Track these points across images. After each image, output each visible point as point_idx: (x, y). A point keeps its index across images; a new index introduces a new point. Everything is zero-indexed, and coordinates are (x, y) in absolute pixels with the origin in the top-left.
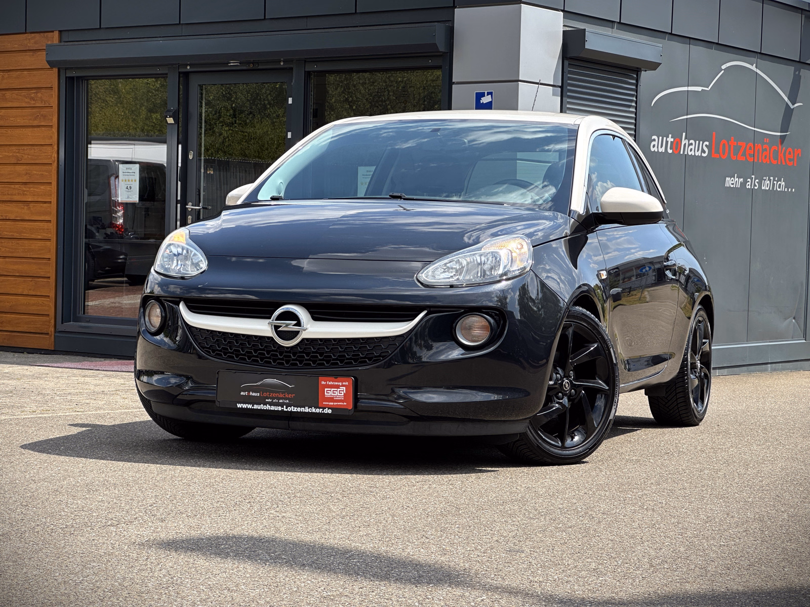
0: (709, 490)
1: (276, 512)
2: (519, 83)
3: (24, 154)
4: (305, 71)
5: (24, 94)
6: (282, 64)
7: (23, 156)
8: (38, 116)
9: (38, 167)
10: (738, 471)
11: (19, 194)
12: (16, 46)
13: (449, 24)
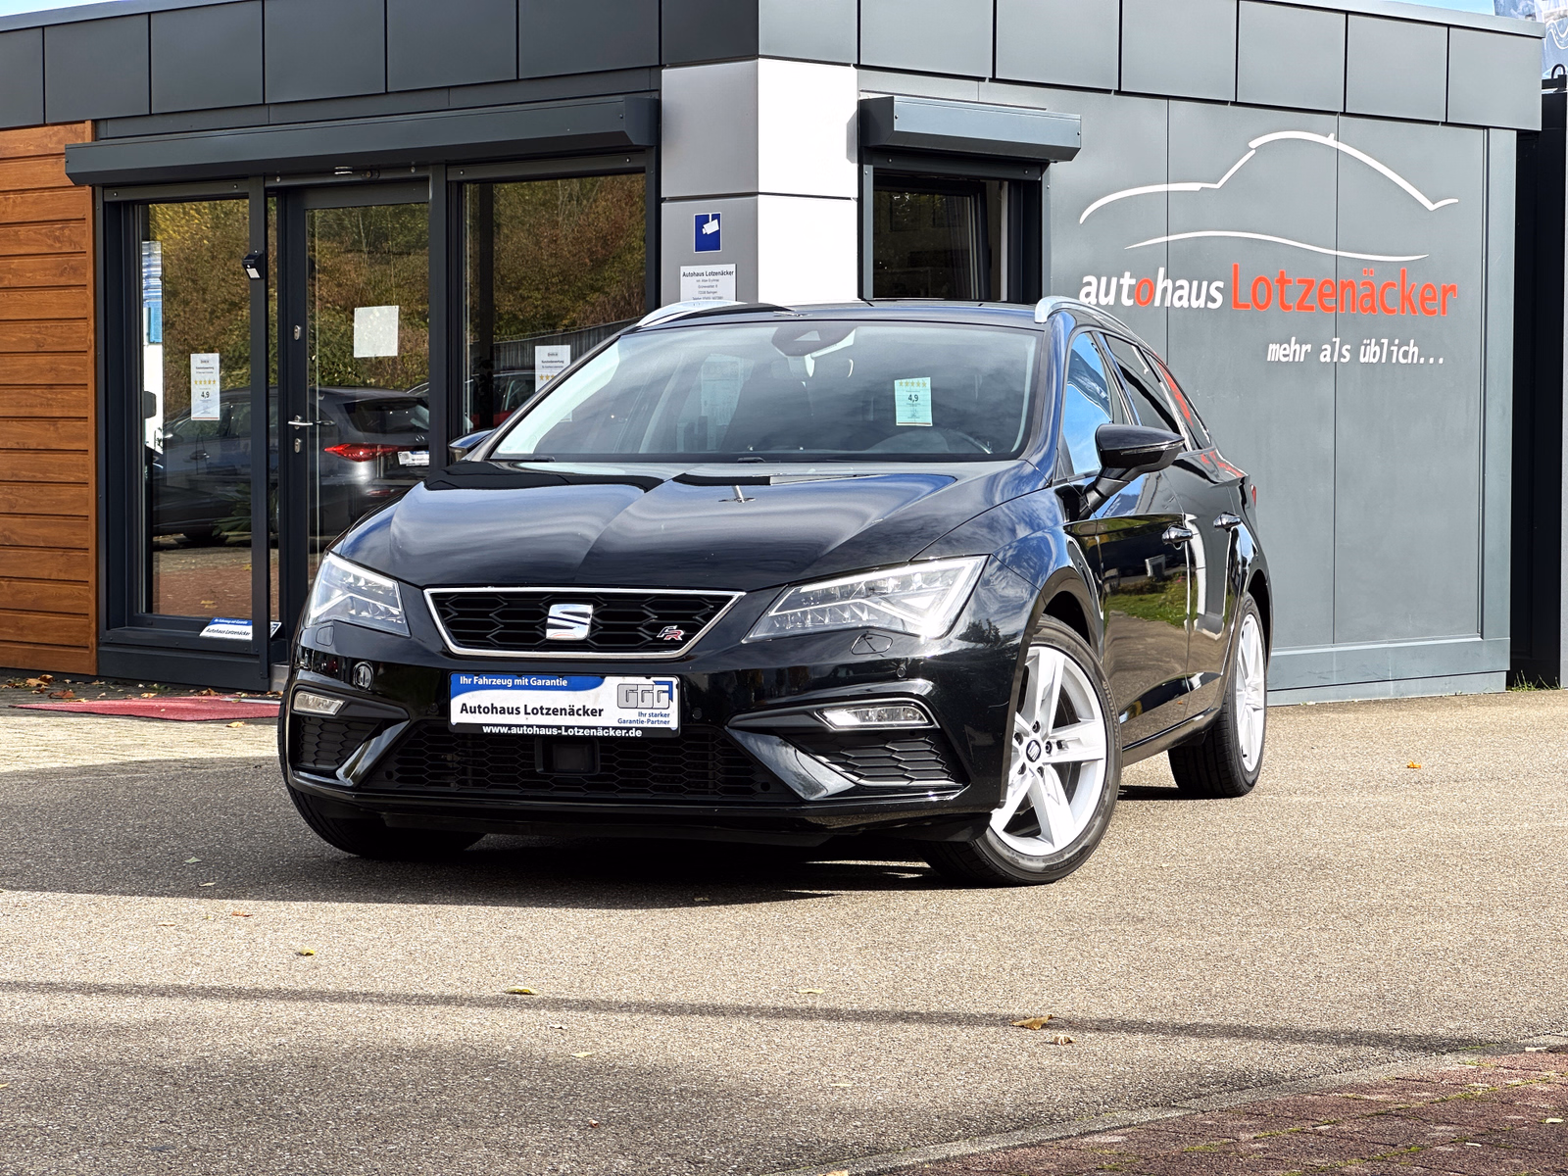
2: (759, 196)
3: (47, 335)
4: (447, 182)
5: (44, 231)
6: (413, 171)
7: (45, 340)
8: (66, 268)
9: (66, 358)
11: (41, 405)
12: (32, 148)
13: (655, 95)
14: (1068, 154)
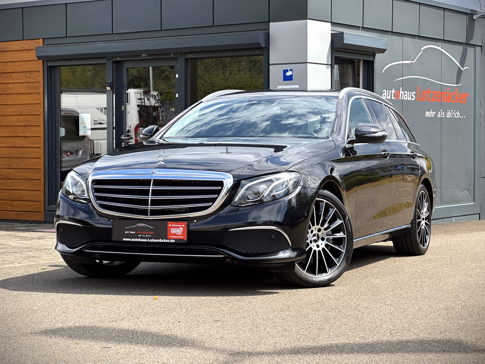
0: (420, 294)
1: (195, 312)
2: (308, 64)
3: (24, 109)
4: (185, 58)
5: (23, 75)
6: (172, 55)
7: (23, 111)
8: (32, 87)
9: (32, 117)
10: (436, 282)
11: (21, 132)
12: (17, 47)
13: (267, 31)
14: (383, 51)
